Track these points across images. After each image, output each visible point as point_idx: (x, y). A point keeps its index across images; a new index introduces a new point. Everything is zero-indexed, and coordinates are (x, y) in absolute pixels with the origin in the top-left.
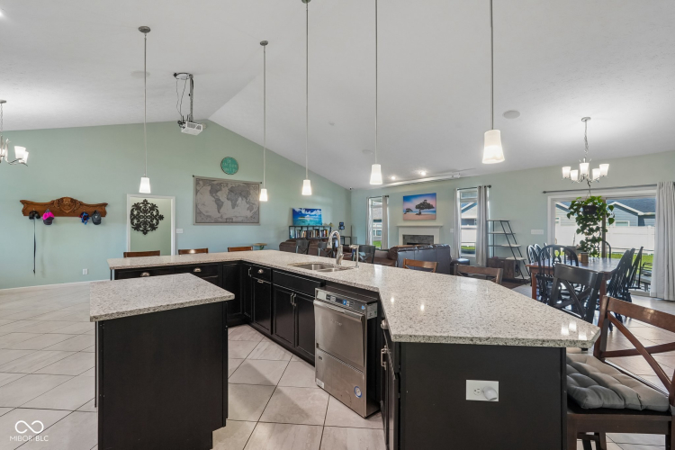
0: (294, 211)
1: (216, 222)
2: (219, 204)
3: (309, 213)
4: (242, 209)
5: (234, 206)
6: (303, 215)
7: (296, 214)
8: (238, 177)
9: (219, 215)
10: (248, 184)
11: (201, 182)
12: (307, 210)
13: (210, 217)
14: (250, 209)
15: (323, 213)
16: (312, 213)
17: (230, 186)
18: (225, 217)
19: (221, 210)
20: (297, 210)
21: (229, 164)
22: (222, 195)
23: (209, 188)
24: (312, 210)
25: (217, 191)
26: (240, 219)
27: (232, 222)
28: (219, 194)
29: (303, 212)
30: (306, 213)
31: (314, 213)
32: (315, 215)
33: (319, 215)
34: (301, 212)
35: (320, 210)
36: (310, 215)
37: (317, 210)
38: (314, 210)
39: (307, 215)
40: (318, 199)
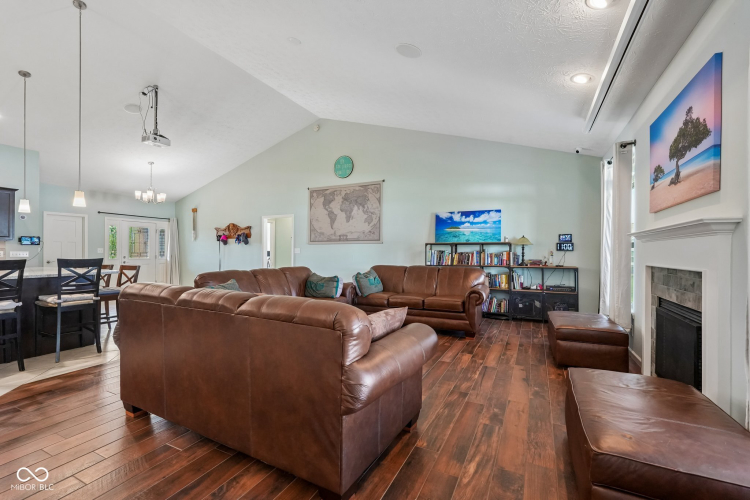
0: (437, 217)
1: (330, 240)
2: (332, 218)
3: (471, 218)
4: (358, 222)
5: (349, 218)
6: (457, 224)
7: (441, 223)
8: (356, 179)
9: (332, 232)
10: (365, 187)
11: (315, 195)
12: (466, 214)
13: (322, 234)
14: (368, 220)
15: (504, 216)
16: (477, 220)
17: (343, 194)
18: (338, 233)
19: (335, 226)
20: (444, 215)
21: (346, 166)
22: (336, 206)
23: (322, 199)
24: (477, 214)
25: (330, 202)
26: (355, 236)
27: (347, 240)
28: (332, 205)
29: (457, 218)
30: (464, 219)
31: (482, 218)
32: (485, 222)
33: (495, 222)
34: (451, 218)
35: (499, 211)
36: (472, 223)
37: (489, 211)
38: (483, 212)
39: (463, 223)
40: (496, 189)
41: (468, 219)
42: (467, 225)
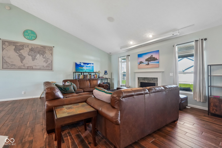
0: (76, 64)
1: (20, 68)
2: (22, 58)
3: (86, 65)
4: (40, 60)
5: (34, 59)
6: (82, 66)
7: (77, 66)
8: (37, 42)
9: (22, 64)
10: (44, 47)
11: (6, 43)
12: (85, 64)
13: (14, 65)
14: (46, 61)
15: (94, 65)
16: (88, 66)
17: (30, 47)
18: (27, 65)
19: (24, 62)
20: (78, 63)
21: (30, 34)
22: (25, 52)
23: (14, 47)
24: (88, 64)
25: (20, 50)
26: (38, 67)
27: (33, 69)
28: (21, 51)
29: (82, 64)
30: (84, 65)
31: (89, 65)
32: (90, 66)
33: (92, 67)
34: (80, 64)
35: (93, 64)
36: (86, 66)
37: (91, 64)
38: (89, 64)
39: (84, 66)
40: (92, 58)
41: (85, 65)
42: (85, 67)
